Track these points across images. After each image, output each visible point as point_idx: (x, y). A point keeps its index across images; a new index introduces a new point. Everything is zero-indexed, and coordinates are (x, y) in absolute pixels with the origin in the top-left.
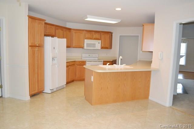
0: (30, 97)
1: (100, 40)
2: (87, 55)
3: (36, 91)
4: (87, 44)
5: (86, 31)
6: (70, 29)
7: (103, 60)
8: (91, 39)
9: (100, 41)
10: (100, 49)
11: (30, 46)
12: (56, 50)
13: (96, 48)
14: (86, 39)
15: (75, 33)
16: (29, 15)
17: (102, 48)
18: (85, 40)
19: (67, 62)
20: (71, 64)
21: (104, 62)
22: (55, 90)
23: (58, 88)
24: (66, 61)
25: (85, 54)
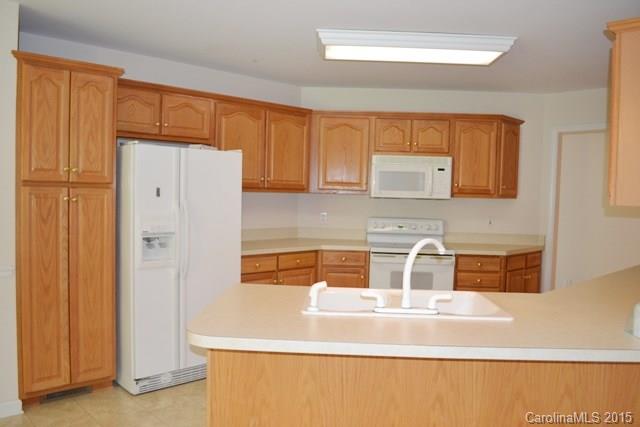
0: (20, 403)
1: (447, 154)
2: (391, 226)
3: (61, 382)
4: (383, 174)
5: (380, 115)
7: (454, 252)
9: (446, 162)
10: (447, 195)
11: (26, 183)
13: (426, 194)
14: (377, 151)
16: (24, 49)
17: (457, 192)
18: (375, 158)
19: (243, 257)
20: (292, 264)
21: (462, 260)
22: (166, 380)
23: (180, 371)
24: (238, 254)
25: (380, 222)
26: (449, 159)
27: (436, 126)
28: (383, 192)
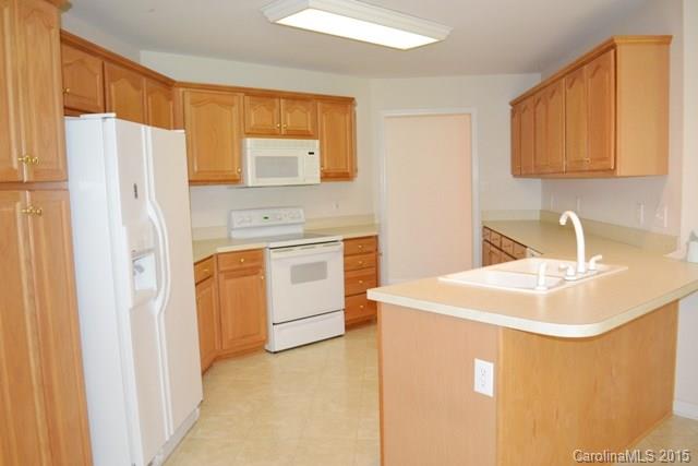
1: (313, 137)
2: (256, 218)
4: (258, 160)
5: (248, 92)
6: (167, 84)
7: (341, 238)
8: (273, 134)
9: (315, 145)
10: (318, 181)
12: (148, 202)
13: (299, 181)
14: (249, 134)
15: (195, 103)
17: (325, 176)
18: (250, 142)
21: (350, 243)
26: (317, 142)
27: (301, 107)
28: (260, 179)
